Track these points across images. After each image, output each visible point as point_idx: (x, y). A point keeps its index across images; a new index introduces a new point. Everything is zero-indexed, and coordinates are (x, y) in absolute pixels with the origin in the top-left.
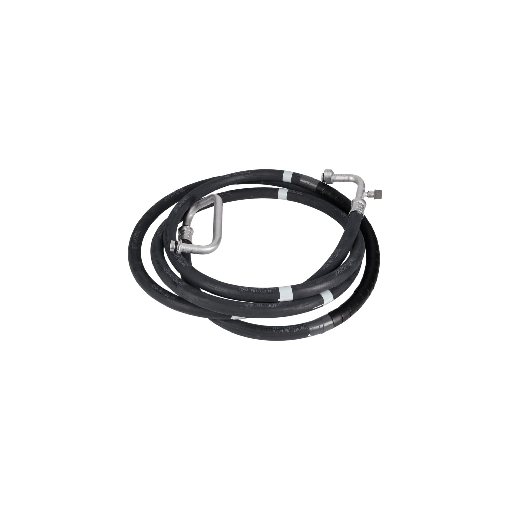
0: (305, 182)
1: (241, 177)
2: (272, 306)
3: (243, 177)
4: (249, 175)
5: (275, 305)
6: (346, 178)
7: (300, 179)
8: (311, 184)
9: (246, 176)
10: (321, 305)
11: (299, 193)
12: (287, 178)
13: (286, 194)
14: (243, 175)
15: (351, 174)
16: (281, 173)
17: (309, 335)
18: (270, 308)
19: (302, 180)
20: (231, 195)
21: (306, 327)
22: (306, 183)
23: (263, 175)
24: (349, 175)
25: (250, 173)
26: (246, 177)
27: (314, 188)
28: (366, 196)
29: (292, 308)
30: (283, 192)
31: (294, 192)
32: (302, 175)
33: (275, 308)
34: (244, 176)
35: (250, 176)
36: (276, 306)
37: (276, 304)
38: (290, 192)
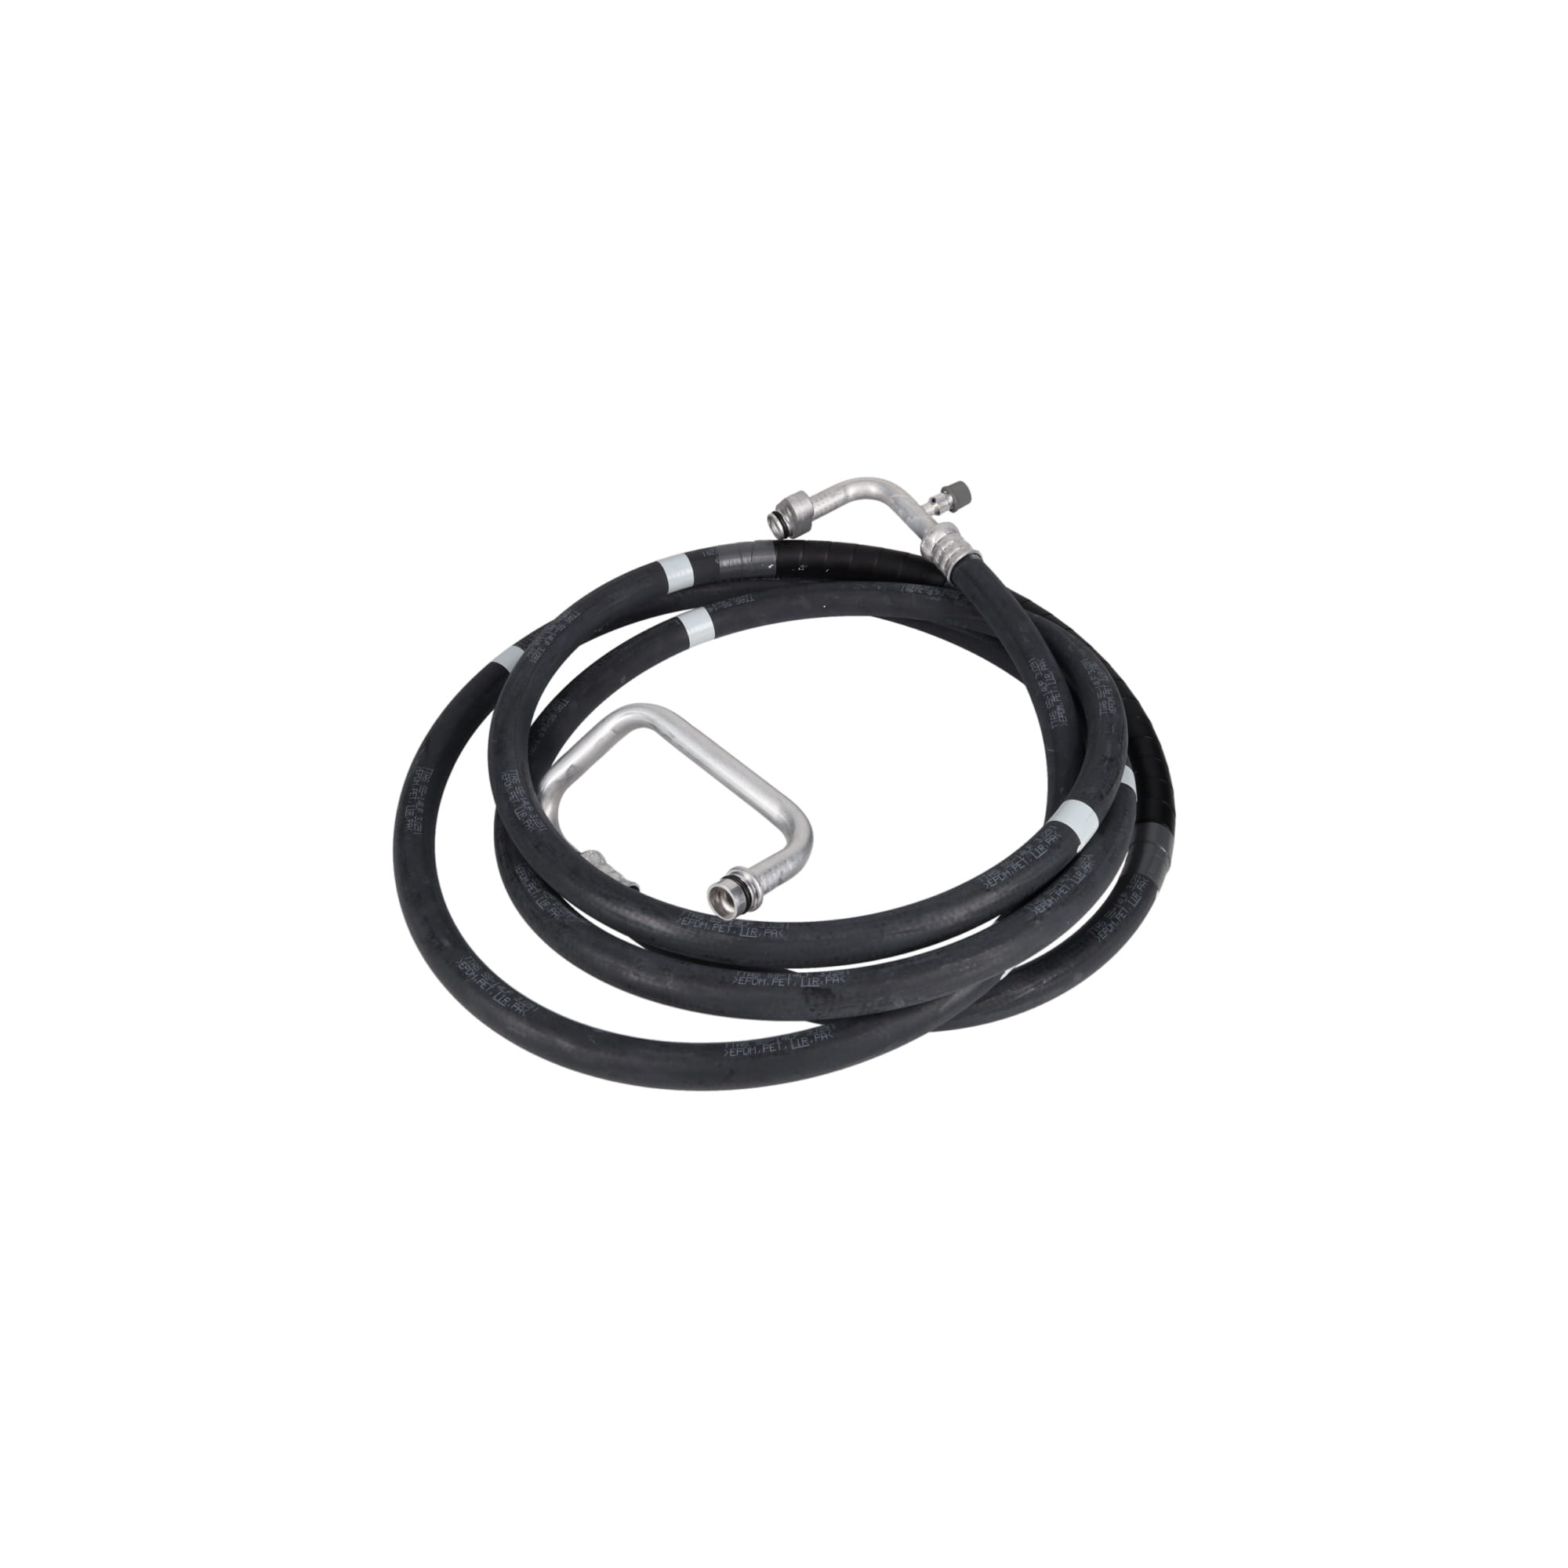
0: (736, 561)
6: (840, 497)
7: (716, 561)
8: (758, 558)
11: (740, 600)
12: (681, 576)
13: (708, 625)
15: (846, 481)
16: (654, 571)
19: (724, 563)
22: (743, 565)
24: (842, 486)
27: (770, 567)
28: (933, 512)
30: (698, 622)
31: (725, 604)
32: (714, 548)
38: (714, 610)
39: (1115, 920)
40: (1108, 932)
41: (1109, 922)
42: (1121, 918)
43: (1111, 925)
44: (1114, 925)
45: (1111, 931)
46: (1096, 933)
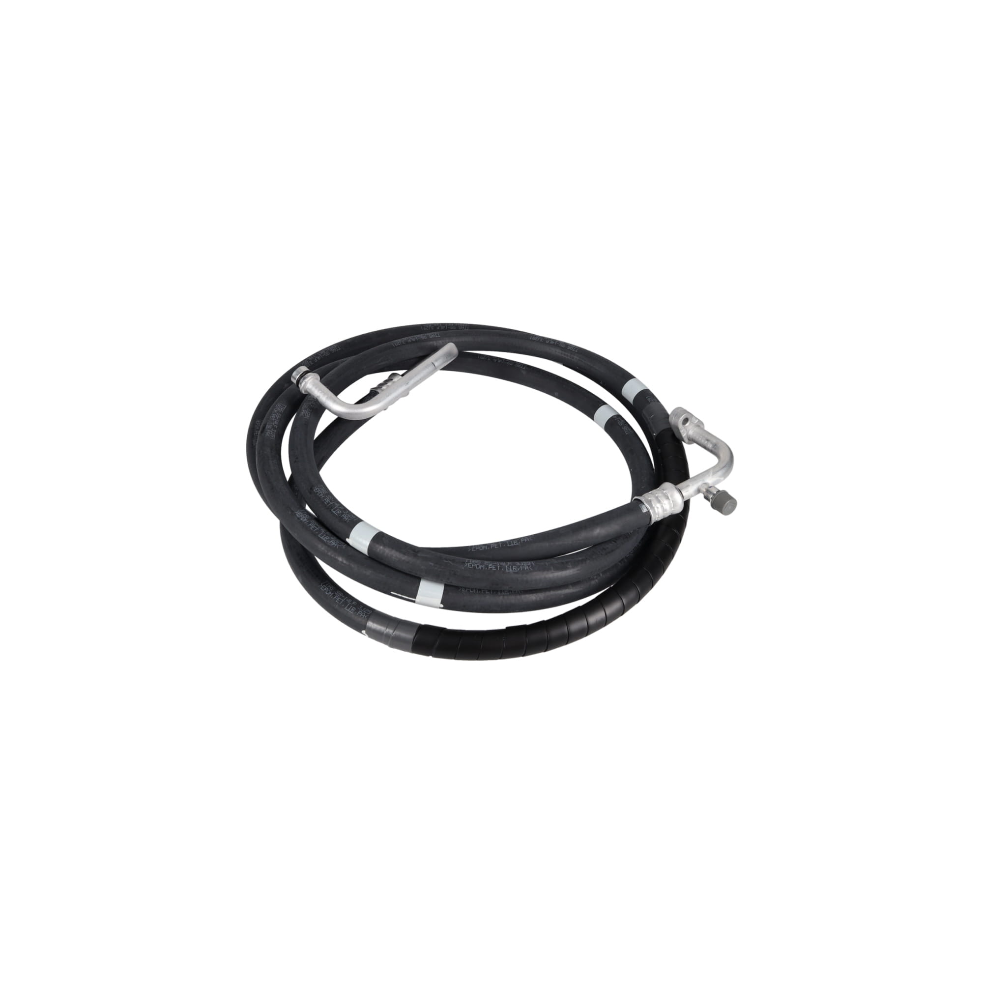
1: (556, 352)
2: (328, 541)
3: (559, 352)
4: (572, 356)
5: (334, 542)
9: (566, 353)
10: (408, 597)
14: (562, 349)
17: (364, 632)
18: (322, 541)
20: (524, 372)
21: (366, 614)
23: (594, 366)
25: (576, 351)
26: (566, 356)
29: (353, 566)
33: (329, 546)
34: (563, 352)
35: (573, 358)
36: (334, 544)
37: (338, 541)
39: (334, 595)
40: (325, 591)
41: (332, 592)
42: (336, 599)
43: (330, 592)
44: (330, 594)
45: (326, 593)
46: (325, 584)
